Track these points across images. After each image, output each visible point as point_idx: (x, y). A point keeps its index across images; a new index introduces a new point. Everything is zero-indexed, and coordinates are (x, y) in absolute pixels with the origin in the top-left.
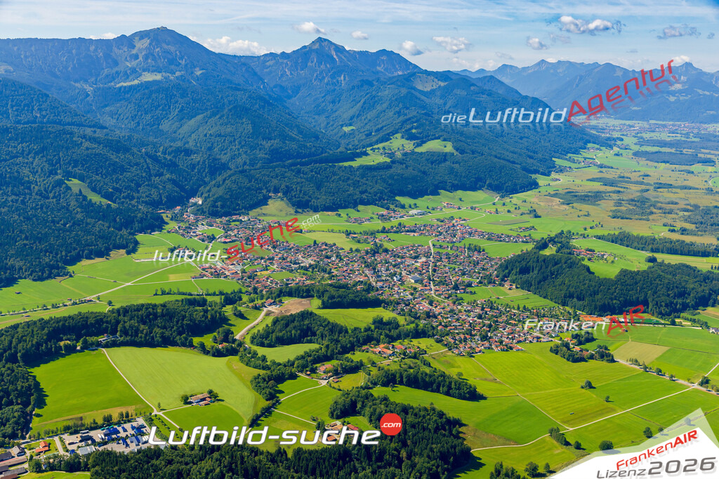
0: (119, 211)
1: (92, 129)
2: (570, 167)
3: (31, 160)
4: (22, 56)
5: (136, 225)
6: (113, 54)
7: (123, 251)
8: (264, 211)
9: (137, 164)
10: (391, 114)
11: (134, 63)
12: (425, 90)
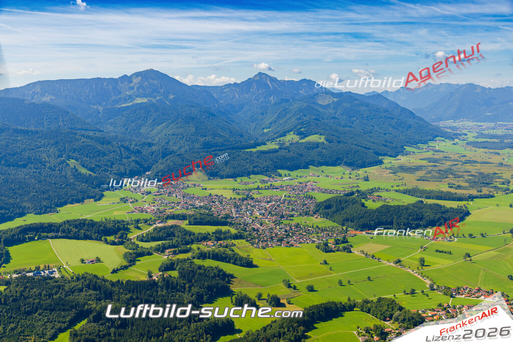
0: (96, 178)
1: (94, 132)
2: (414, 152)
3: (48, 149)
4: (62, 90)
6: (118, 87)
7: (93, 200)
9: (114, 152)
10: (294, 119)
11: (131, 92)
12: (324, 104)
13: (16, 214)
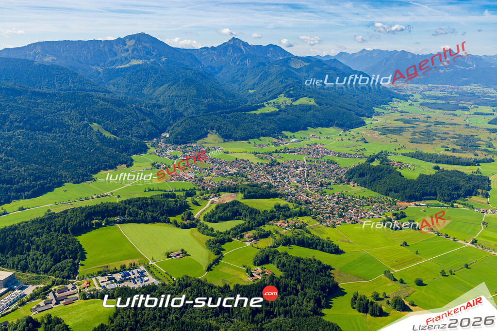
0: (121, 142)
1: (104, 93)
2: (383, 113)
3: (69, 112)
4: (61, 51)
5: (132, 150)
6: (114, 49)
7: (124, 166)
8: (205, 141)
9: (131, 114)
10: (277, 82)
11: (126, 54)
12: (297, 68)
13: (54, 184)
